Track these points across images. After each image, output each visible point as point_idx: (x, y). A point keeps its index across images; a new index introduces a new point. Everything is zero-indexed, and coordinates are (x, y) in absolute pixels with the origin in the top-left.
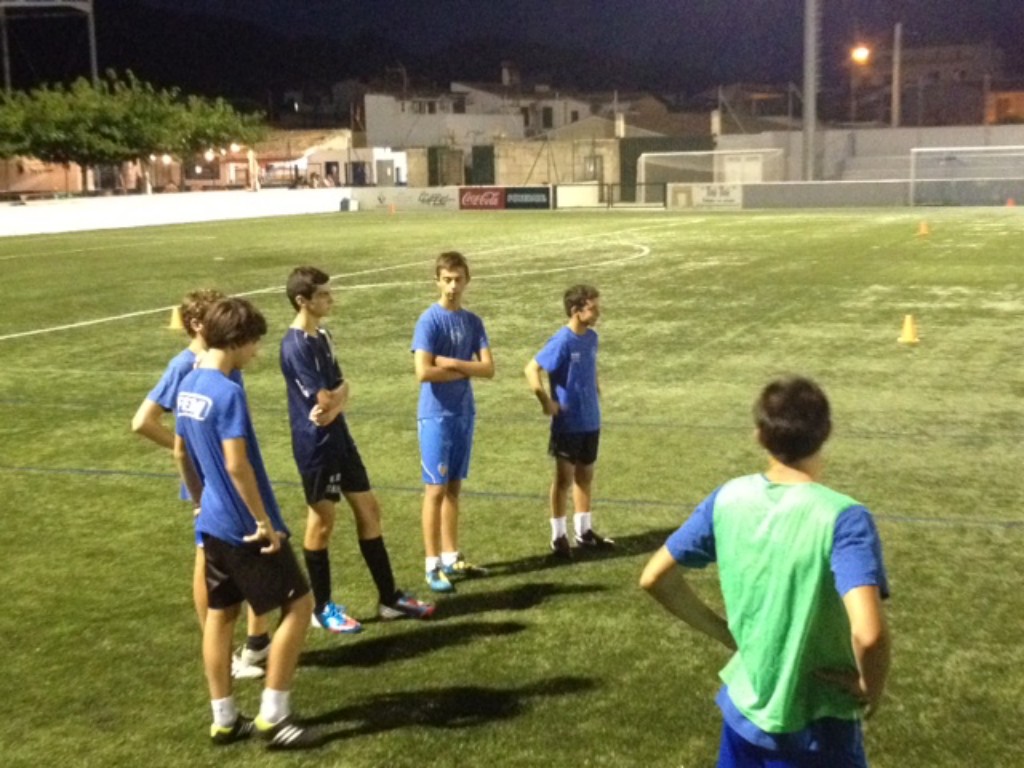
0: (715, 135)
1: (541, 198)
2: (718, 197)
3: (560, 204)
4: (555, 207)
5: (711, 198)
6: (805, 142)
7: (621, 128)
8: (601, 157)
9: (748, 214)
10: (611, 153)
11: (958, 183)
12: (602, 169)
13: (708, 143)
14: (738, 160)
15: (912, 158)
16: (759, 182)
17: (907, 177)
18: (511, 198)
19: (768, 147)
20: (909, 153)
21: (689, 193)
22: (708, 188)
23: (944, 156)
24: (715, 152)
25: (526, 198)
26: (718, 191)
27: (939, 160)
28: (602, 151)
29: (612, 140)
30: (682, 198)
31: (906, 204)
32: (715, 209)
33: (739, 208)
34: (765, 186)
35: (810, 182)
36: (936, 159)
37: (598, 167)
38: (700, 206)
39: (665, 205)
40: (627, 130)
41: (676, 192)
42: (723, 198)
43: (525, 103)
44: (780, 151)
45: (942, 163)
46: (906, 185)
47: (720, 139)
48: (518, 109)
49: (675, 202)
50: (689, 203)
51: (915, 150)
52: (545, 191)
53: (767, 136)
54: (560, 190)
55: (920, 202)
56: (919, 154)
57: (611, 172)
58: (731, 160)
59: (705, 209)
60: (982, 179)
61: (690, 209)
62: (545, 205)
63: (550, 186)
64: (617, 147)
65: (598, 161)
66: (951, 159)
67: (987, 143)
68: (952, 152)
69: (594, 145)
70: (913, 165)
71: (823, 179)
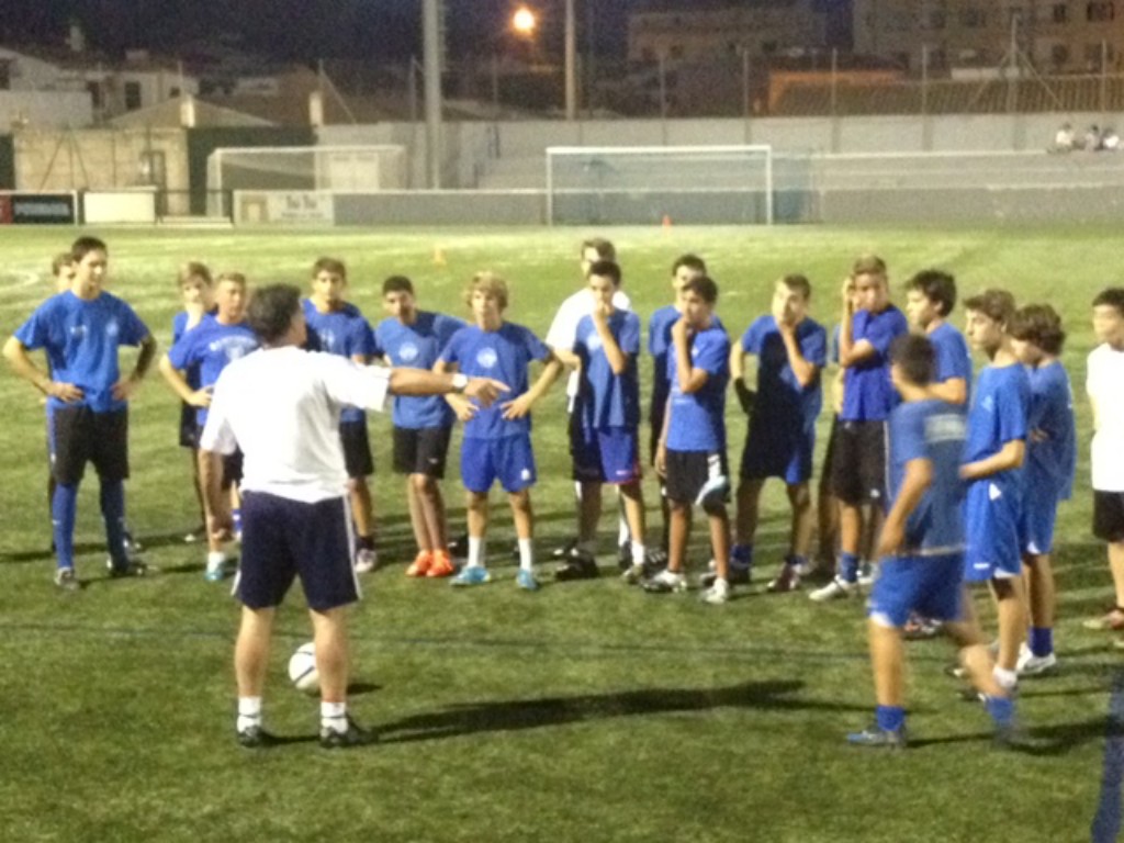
0: (316, 126)
1: (63, 210)
2: (302, 211)
3: (90, 217)
4: (82, 220)
5: (293, 211)
6: (429, 139)
7: (189, 114)
8: (162, 154)
9: (338, 233)
10: (176, 147)
11: (609, 196)
12: (164, 170)
13: (306, 136)
14: (346, 159)
15: (549, 161)
16: (373, 189)
17: (544, 186)
18: (21, 208)
19: (384, 142)
20: (544, 154)
21: (263, 203)
22: (289, 198)
23: (589, 160)
24: (315, 149)
25: (42, 209)
26: (302, 202)
27: (584, 164)
28: (165, 145)
29: (177, 130)
30: (254, 211)
31: (544, 222)
32: (300, 226)
33: (330, 226)
34: (382, 196)
35: (437, 191)
36: (578, 162)
37: (157, 168)
38: (277, 222)
39: (232, 221)
40: (198, 116)
41: (245, 203)
42: (309, 211)
43: (98, 75)
44: (399, 149)
45: (586, 169)
46: (543, 198)
47: (322, 131)
48: (83, 85)
49: (245, 216)
50: (264, 216)
51: (551, 150)
52: (67, 200)
53: (385, 128)
54: (89, 198)
55: (559, 220)
56: (555, 157)
57: (176, 172)
58: (337, 159)
59: (285, 227)
60: (636, 191)
61: (265, 227)
62: (67, 220)
63: (74, 193)
64: (183, 138)
65: (157, 159)
66: (596, 163)
67: (665, 143)
68: (600, 155)
69: (148, 136)
70: (549, 170)
71: (457, 186)
